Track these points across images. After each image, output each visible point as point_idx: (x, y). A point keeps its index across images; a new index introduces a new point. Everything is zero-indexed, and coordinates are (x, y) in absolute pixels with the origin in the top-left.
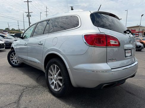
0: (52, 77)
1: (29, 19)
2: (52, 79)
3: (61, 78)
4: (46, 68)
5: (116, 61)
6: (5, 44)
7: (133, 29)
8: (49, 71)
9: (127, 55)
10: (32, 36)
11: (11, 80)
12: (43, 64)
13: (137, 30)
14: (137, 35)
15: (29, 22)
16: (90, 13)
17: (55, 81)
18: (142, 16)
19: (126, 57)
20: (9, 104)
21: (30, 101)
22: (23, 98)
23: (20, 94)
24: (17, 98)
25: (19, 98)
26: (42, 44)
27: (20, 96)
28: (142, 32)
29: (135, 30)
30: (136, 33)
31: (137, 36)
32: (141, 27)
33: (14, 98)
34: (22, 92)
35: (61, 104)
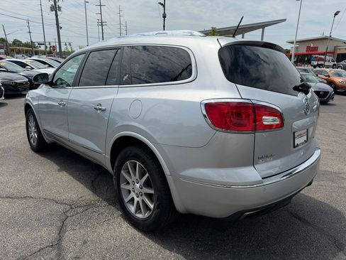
0: (130, 187)
1: (57, 16)
2: (130, 192)
3: (152, 191)
4: (116, 165)
5: (273, 160)
6: (2, 88)
7: (312, 45)
8: (122, 172)
9: (297, 142)
10: (77, 82)
11: (33, 187)
12: (108, 157)
13: (322, 49)
14: (320, 59)
15: (57, 24)
16: (219, 47)
17: (138, 197)
18: (336, 14)
19: (294, 147)
20: (39, 251)
21: (85, 242)
22: (69, 234)
23: (59, 224)
24: (54, 235)
25: (59, 234)
26: (105, 110)
27: (61, 230)
28: (333, 53)
29: (316, 49)
30: (319, 54)
31: (320, 63)
32: (331, 41)
33: (47, 234)
34: (64, 217)
35: (152, 247)
